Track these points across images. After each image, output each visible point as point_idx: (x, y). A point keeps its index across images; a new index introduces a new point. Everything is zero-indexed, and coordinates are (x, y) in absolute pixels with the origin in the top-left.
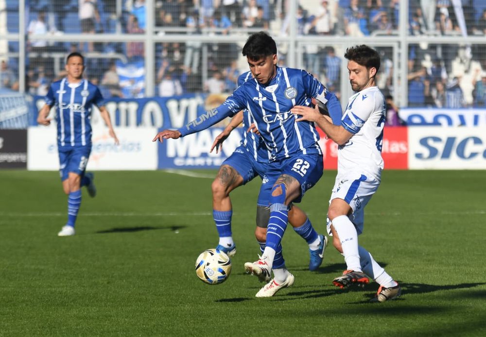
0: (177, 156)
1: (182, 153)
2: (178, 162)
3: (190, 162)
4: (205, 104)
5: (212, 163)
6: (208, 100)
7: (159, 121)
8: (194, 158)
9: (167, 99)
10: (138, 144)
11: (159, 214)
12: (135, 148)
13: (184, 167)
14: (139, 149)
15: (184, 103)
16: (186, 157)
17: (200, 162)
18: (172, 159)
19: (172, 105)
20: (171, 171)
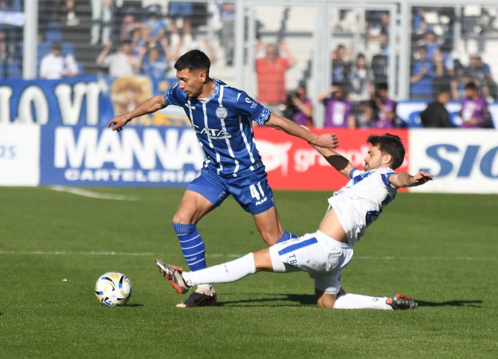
0: (68, 166)
1: (76, 162)
2: (69, 175)
3: (87, 175)
4: (110, 91)
5: (121, 177)
6: (115, 87)
7: (43, 115)
8: (93, 170)
9: (55, 83)
10: (12, 148)
11: (39, 253)
12: (8, 153)
13: (79, 184)
14: (13, 155)
15: (80, 89)
16: (82, 168)
17: (103, 175)
18: (62, 171)
19: (63, 91)
20: (59, 188)
